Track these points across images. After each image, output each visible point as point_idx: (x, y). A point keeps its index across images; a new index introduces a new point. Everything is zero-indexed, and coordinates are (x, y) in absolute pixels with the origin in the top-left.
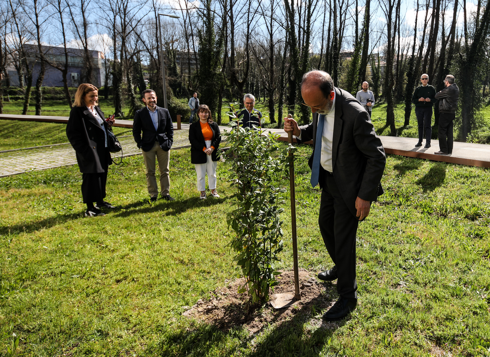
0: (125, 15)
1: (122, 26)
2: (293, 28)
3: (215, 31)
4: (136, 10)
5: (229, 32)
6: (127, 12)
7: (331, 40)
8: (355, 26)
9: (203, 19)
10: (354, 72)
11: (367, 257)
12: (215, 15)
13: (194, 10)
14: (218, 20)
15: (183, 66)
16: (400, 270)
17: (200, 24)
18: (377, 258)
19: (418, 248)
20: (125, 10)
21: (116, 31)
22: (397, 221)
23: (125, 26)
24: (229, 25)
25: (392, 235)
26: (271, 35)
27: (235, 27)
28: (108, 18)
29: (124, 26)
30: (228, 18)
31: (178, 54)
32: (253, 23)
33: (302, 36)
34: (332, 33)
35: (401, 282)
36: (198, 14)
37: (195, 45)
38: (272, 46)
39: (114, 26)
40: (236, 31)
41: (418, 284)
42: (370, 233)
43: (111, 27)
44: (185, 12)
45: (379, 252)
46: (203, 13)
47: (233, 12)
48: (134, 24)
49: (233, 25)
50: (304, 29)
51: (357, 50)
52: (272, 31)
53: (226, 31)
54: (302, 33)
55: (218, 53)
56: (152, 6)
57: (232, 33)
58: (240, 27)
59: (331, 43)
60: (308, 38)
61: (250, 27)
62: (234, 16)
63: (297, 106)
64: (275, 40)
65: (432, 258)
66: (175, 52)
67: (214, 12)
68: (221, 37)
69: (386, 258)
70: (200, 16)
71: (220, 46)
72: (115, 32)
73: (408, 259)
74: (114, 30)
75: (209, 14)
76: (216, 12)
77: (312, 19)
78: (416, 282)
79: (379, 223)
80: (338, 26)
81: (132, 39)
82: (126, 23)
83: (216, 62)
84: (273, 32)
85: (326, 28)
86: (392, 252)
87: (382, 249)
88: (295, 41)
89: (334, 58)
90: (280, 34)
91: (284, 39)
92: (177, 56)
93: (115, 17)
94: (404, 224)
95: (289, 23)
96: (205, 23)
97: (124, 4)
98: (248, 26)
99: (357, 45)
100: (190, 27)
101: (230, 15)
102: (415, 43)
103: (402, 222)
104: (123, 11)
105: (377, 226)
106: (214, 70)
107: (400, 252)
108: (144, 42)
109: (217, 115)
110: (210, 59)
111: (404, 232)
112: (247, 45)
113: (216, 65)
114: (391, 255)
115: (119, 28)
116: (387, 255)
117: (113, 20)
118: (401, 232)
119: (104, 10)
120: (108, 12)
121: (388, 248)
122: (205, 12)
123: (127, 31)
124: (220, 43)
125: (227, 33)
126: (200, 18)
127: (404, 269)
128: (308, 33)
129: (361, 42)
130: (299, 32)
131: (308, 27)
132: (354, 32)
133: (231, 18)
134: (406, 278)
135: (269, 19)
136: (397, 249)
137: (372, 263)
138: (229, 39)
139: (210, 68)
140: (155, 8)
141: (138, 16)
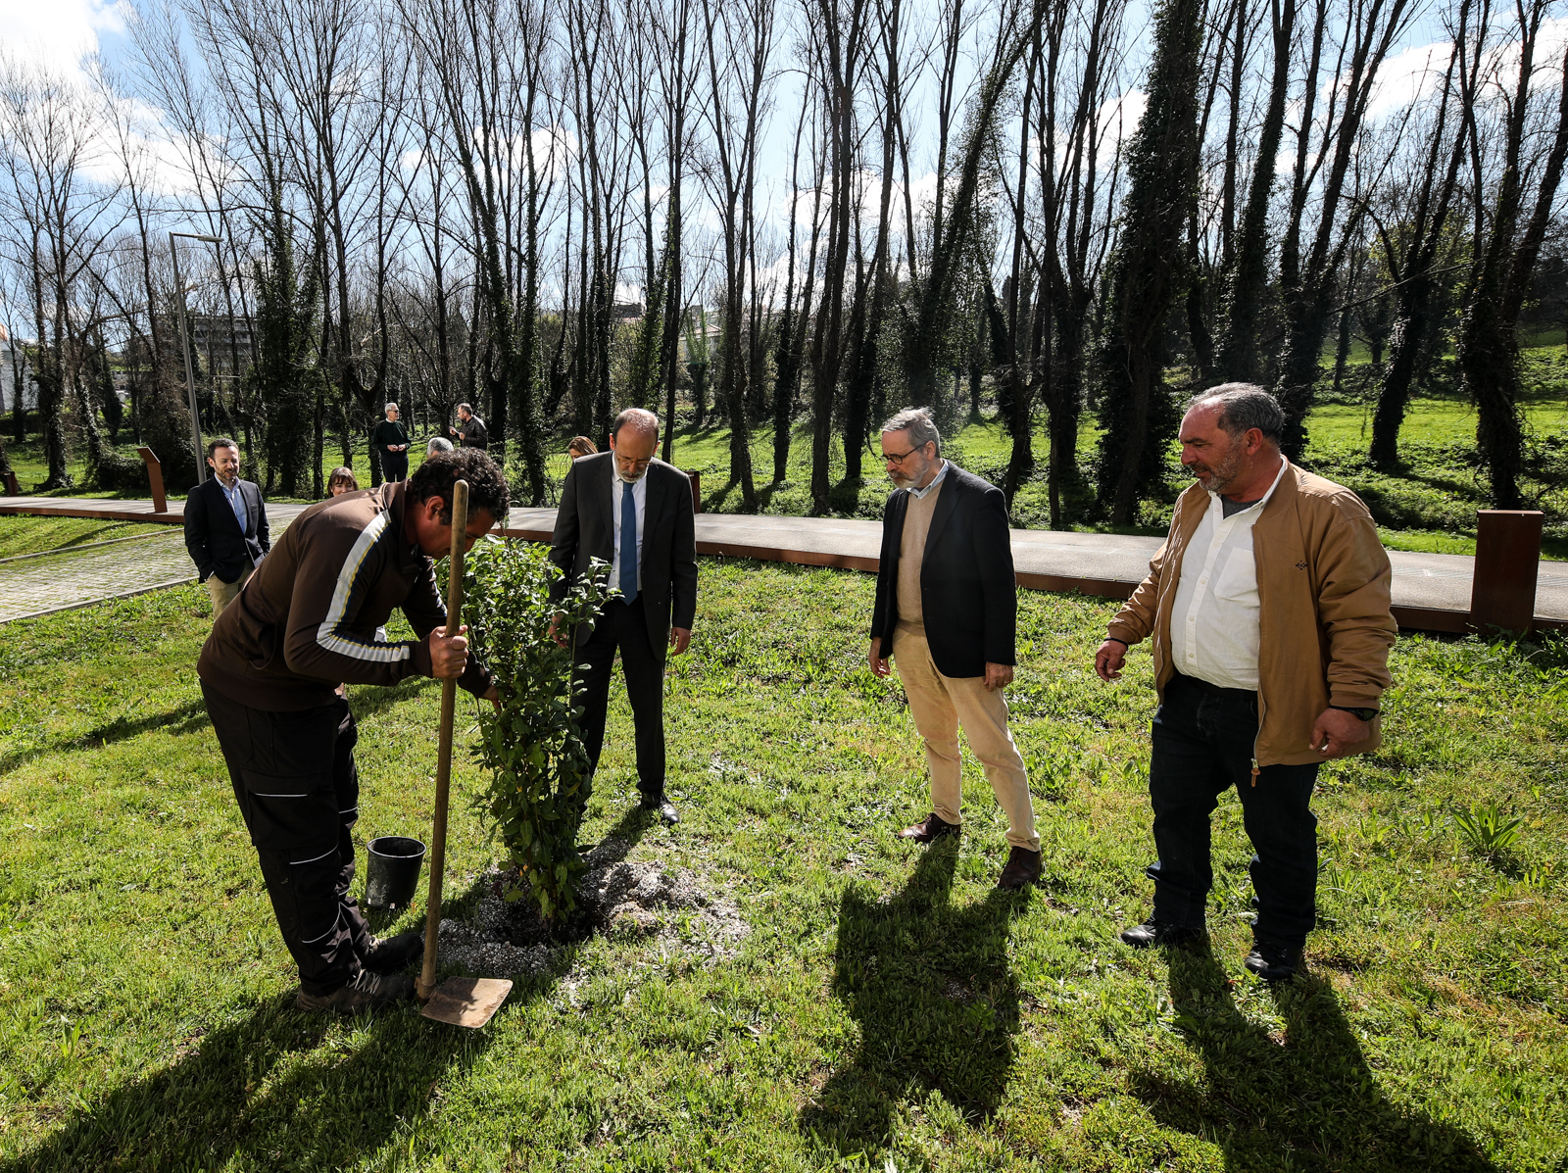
0: (61, 227)
1: (56, 257)
2: (493, 251)
3: (296, 263)
4: (90, 214)
5: (333, 265)
6: (66, 219)
7: (589, 280)
8: (644, 243)
9: (263, 232)
10: (647, 356)
11: (765, 805)
12: (295, 221)
13: (241, 212)
14: (302, 236)
15: (216, 353)
16: (842, 830)
17: (258, 244)
18: (786, 806)
19: (871, 778)
20: (60, 215)
21: (41, 270)
22: (810, 719)
23: (64, 257)
24: (332, 248)
25: (808, 753)
26: (438, 270)
27: (347, 251)
28: (19, 239)
29: (61, 258)
30: (328, 229)
31: (200, 323)
32: (393, 241)
33: (515, 271)
34: (590, 263)
35: (850, 856)
36: (251, 221)
37: (247, 300)
38: (441, 298)
39: (34, 256)
40: (348, 263)
41: (888, 856)
42: (757, 751)
43: (26, 258)
44: (216, 218)
45: (786, 794)
46: (264, 220)
47: (341, 215)
48: (86, 251)
49: (341, 247)
50: (519, 253)
51: (653, 302)
52: (438, 259)
53: (326, 263)
54: (515, 263)
55: (308, 317)
56: (131, 201)
57: (341, 266)
58: (360, 251)
59: (589, 287)
60: (532, 275)
61: (386, 251)
62: (345, 227)
63: (510, 443)
64: (447, 283)
65: (905, 800)
66: (191, 319)
67: (292, 216)
68: (313, 277)
69: (807, 806)
70: (256, 225)
71: (311, 301)
72: (37, 274)
73: (853, 805)
74: (35, 268)
75: (279, 221)
76: (297, 215)
77: (540, 226)
78: (883, 854)
79: (771, 727)
80: (604, 243)
81: (81, 288)
82: (67, 249)
83: (304, 342)
84: (442, 263)
85: (575, 249)
86: (815, 791)
87: (791, 785)
88: (500, 284)
89: (600, 324)
90: (461, 267)
91: (471, 280)
92: (197, 328)
93: (35, 234)
94: (826, 724)
95: (484, 240)
96: (271, 245)
97: (56, 201)
98: (382, 248)
99: (651, 289)
100: (230, 254)
101: (332, 221)
102: (791, 280)
103: (821, 721)
104: (56, 219)
105: (769, 734)
106: (299, 361)
107: (835, 791)
108: (114, 297)
109: (311, 473)
110: (286, 336)
111: (831, 744)
112: (380, 298)
113: (304, 348)
114: (815, 797)
115: (49, 263)
116: (808, 797)
117: (31, 245)
118: (824, 746)
119: (9, 218)
120: (17, 224)
121: (807, 782)
122: (269, 216)
123: (70, 270)
124: (310, 292)
125: (326, 267)
126: (257, 232)
127: (850, 826)
128: (532, 262)
129: (662, 282)
130: (509, 260)
131: (532, 248)
132: (643, 256)
133: (337, 229)
134: (859, 847)
135: (430, 230)
136: (825, 782)
137: (776, 818)
138: (334, 284)
139: (288, 357)
140: (139, 210)
141: (95, 231)
